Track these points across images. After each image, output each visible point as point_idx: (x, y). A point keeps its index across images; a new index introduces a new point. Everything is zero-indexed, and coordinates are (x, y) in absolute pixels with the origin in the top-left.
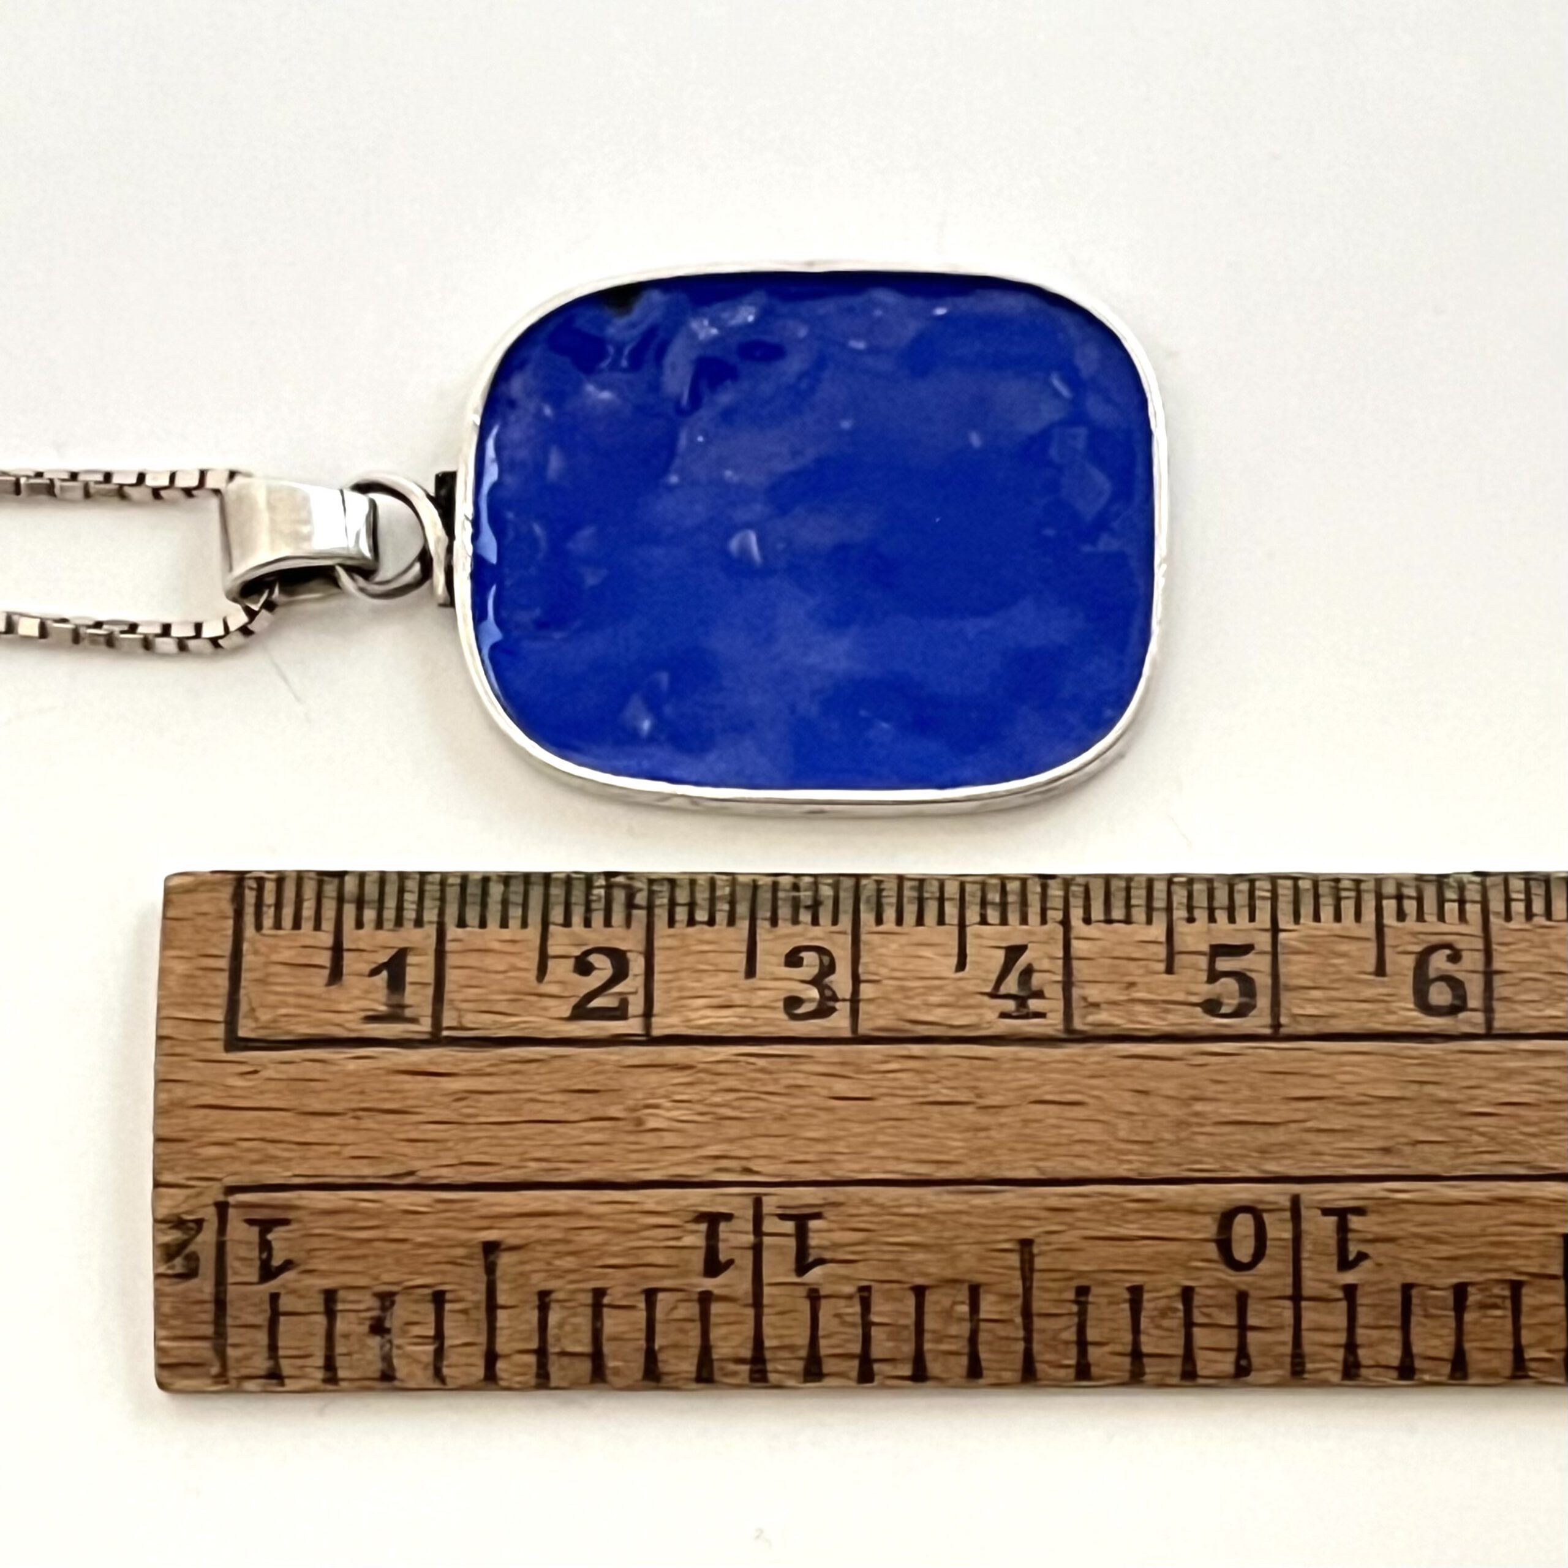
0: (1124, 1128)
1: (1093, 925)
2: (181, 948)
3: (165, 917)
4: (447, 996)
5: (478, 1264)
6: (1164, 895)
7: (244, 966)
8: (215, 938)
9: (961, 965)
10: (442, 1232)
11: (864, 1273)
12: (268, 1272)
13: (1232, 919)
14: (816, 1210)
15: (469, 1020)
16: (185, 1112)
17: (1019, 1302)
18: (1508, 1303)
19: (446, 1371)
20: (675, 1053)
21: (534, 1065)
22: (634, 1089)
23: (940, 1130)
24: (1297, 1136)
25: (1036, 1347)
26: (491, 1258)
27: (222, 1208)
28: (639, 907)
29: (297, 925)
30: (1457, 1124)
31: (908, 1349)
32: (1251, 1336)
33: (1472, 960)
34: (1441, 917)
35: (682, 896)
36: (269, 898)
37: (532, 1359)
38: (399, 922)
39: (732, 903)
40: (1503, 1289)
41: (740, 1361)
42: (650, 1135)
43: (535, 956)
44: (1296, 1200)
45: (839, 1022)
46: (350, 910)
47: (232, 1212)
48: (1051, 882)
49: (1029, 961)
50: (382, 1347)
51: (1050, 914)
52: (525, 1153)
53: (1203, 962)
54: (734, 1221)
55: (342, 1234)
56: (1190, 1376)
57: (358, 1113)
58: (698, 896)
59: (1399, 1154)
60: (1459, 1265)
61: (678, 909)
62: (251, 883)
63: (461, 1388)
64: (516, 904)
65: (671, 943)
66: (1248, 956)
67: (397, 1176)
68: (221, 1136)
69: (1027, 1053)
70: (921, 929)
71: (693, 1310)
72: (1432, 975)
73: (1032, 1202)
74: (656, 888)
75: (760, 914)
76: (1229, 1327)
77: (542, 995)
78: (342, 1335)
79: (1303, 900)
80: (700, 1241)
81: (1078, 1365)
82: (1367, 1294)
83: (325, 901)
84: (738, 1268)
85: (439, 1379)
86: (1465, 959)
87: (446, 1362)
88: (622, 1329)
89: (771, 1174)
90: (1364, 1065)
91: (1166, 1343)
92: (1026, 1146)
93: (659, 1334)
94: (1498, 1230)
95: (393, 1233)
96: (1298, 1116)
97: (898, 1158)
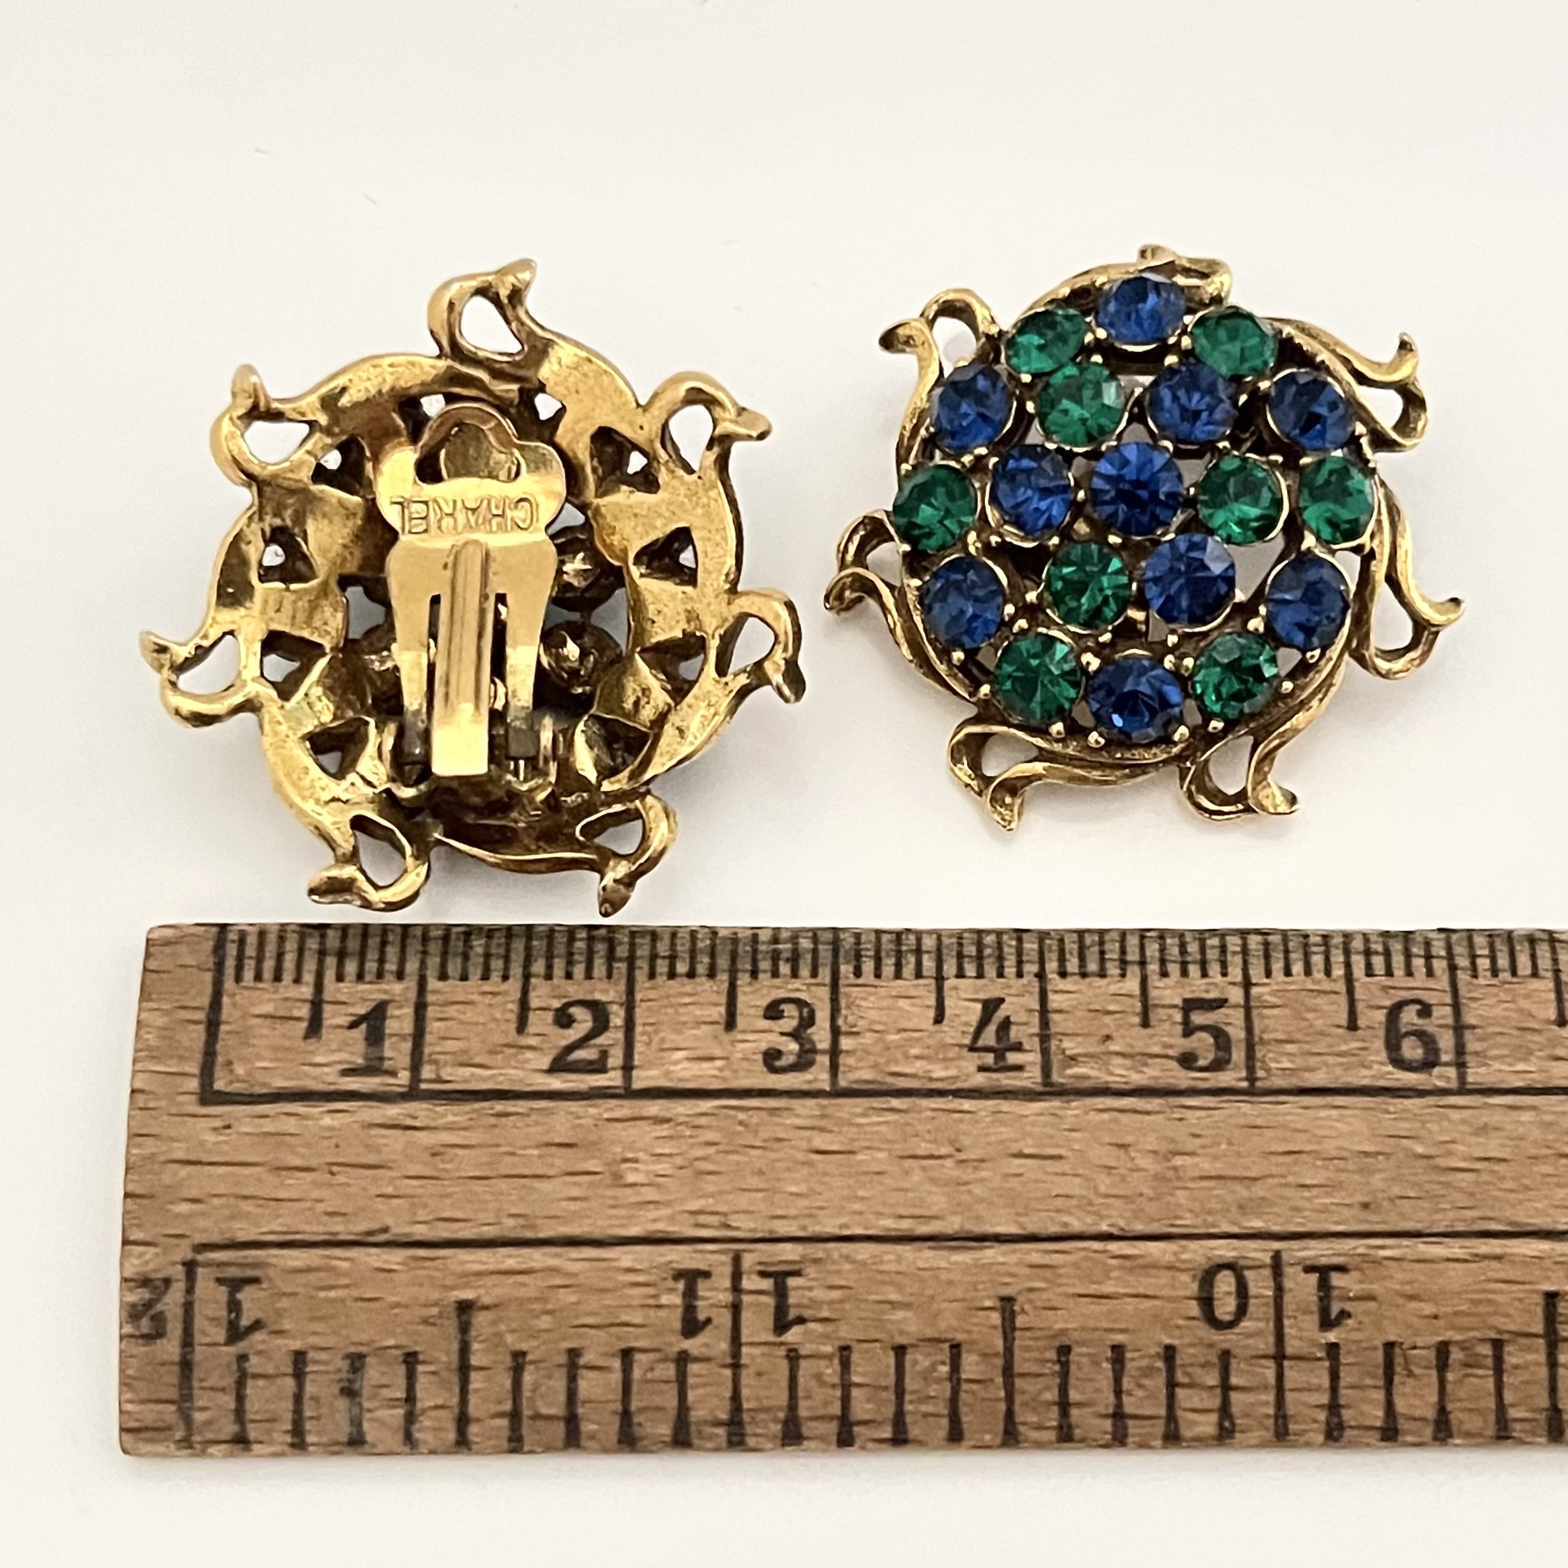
0: (1104, 1183)
1: (1069, 979)
2: (160, 1000)
3: (145, 969)
4: (427, 1050)
5: (453, 1323)
6: (1137, 950)
7: (223, 1018)
8: (194, 990)
10: (415, 1290)
11: (845, 1333)
12: (235, 1333)
13: (1205, 975)
14: (796, 1267)
15: (445, 1074)
16: (158, 1167)
17: (999, 1362)
18: (1490, 1363)
19: (417, 1435)
20: (654, 1108)
21: (512, 1118)
22: (613, 1142)
23: (919, 1183)
24: (1276, 1191)
25: (1017, 1408)
26: (464, 1317)
27: (190, 1266)
28: (620, 960)
29: (277, 978)
30: (1438, 1179)
31: (889, 1411)
32: (1234, 1396)
33: (1443, 1014)
34: (1409, 973)
35: (663, 948)
36: (251, 951)
37: (504, 1422)
38: (380, 975)
39: (713, 955)
40: (1485, 1348)
41: (718, 1423)
42: (629, 1190)
43: (514, 1007)
44: (1277, 1256)
45: (818, 1076)
46: (331, 962)
47: (200, 1271)
48: (1025, 936)
49: (1006, 1014)
50: (351, 1411)
51: (1027, 968)
52: (502, 1209)
53: (1178, 1017)
54: (714, 1278)
55: (314, 1293)
56: (1172, 1438)
57: (331, 1168)
58: (679, 948)
59: (1378, 1210)
60: (1441, 1322)
61: (659, 961)
62: (233, 936)
63: (432, 1452)
64: (498, 956)
65: (652, 994)
66: (1223, 1010)
67: (370, 1233)
68: (194, 1193)
69: (1006, 1106)
70: (899, 982)
71: (669, 1371)
72: (1403, 1030)
73: (1013, 1259)
74: (638, 940)
75: (740, 967)
76: (1212, 1388)
77: (522, 1047)
78: (312, 1398)
79: (1274, 954)
80: (677, 1300)
81: (1060, 1427)
82: (1349, 1352)
83: (307, 953)
84: (716, 1327)
85: (410, 1443)
86: (1435, 1014)
87: (417, 1426)
88: (598, 1390)
89: (750, 1230)
90: (1340, 1119)
91: (1148, 1404)
92: (1007, 1200)
93: (635, 1396)
94: (1477, 1287)
95: (368, 1291)
96: (1276, 1171)
97: (877, 1214)
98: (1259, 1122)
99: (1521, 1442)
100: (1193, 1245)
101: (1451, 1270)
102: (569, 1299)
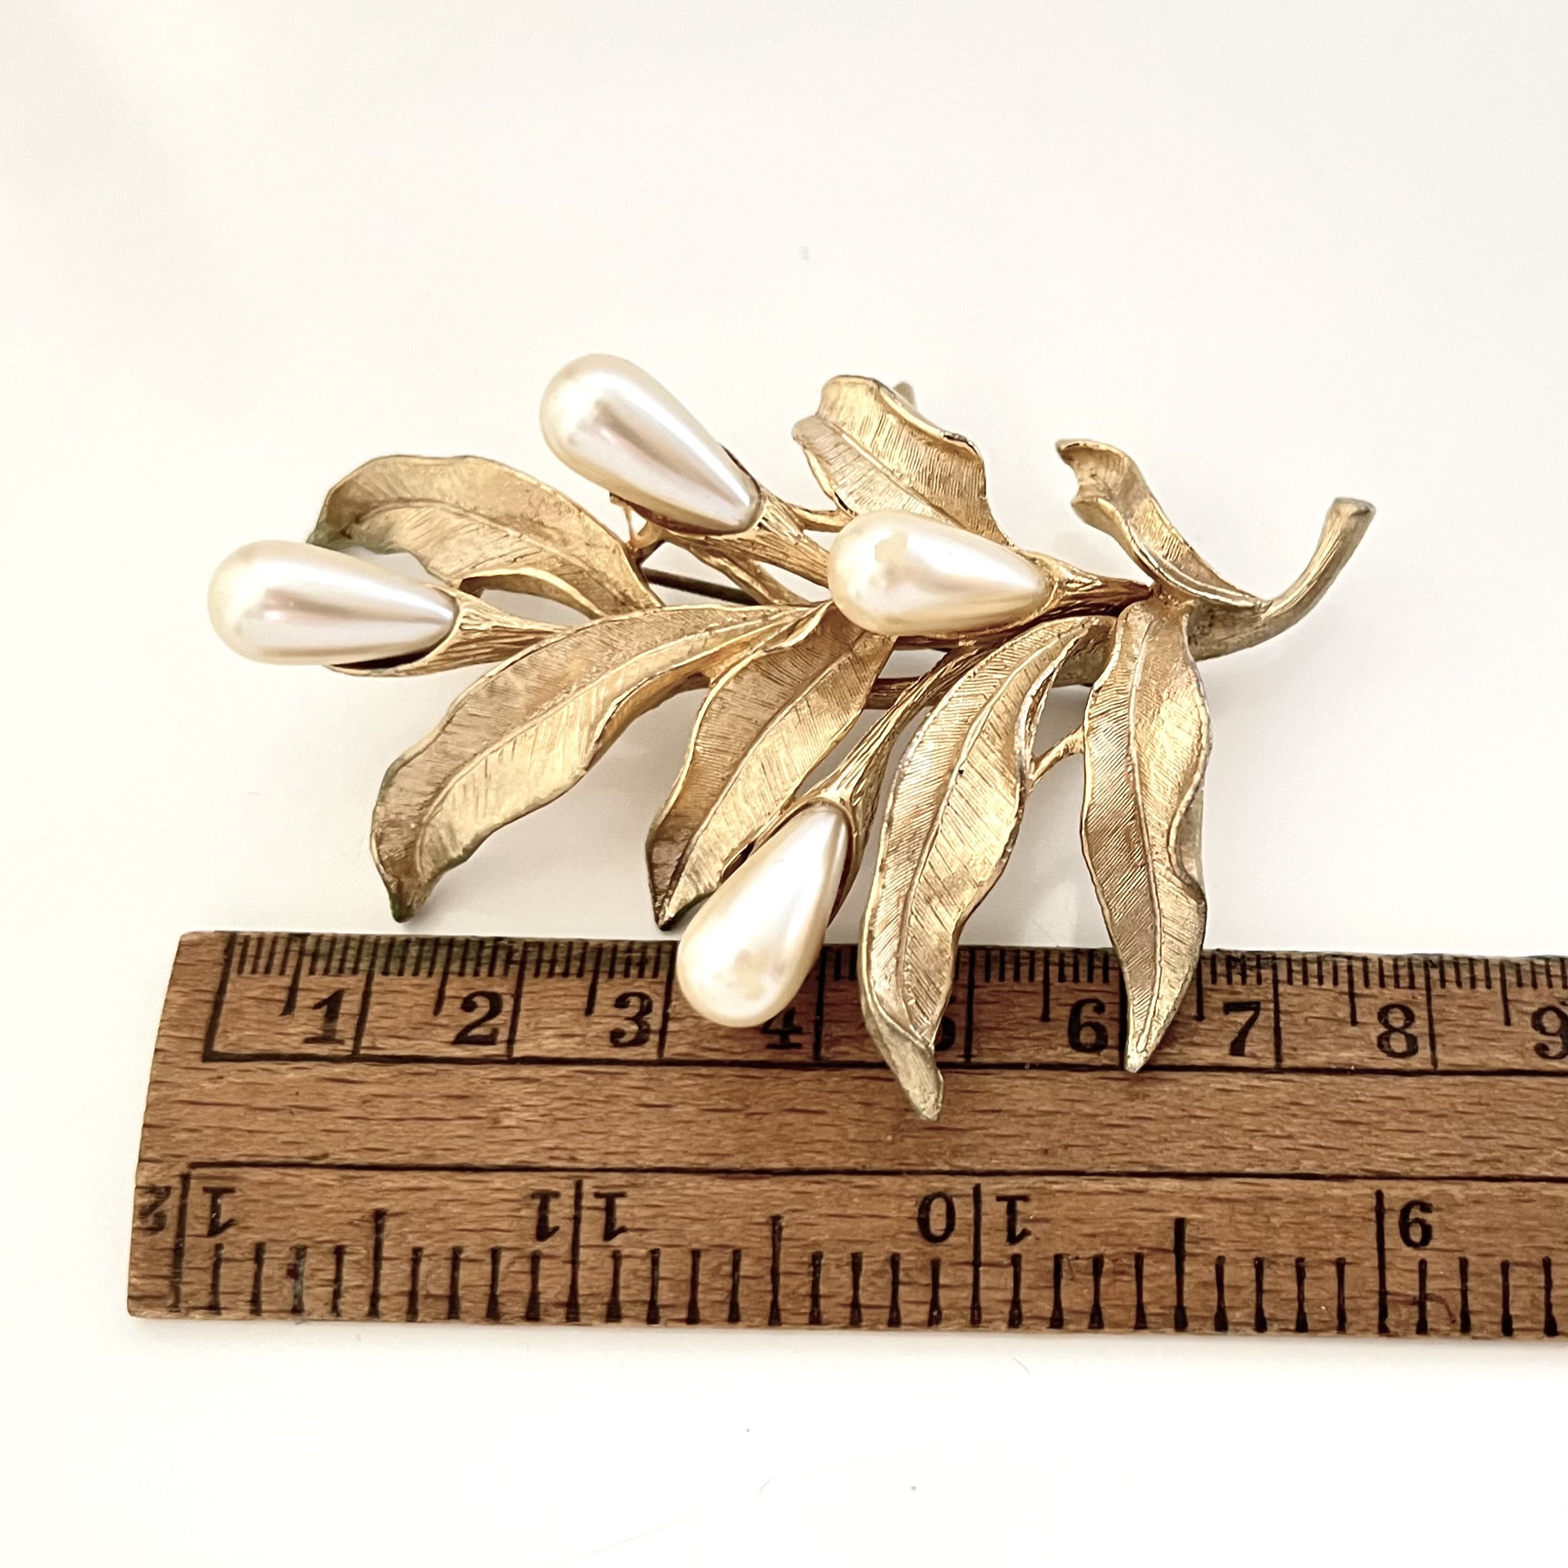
0: (853, 1132)
1: (842, 981)
2: (183, 985)
3: (176, 964)
4: (367, 1025)
5: (371, 1225)
7: (225, 999)
8: (207, 978)
10: (345, 1200)
11: (655, 1241)
12: (215, 1228)
14: (622, 1191)
15: (379, 1043)
16: (168, 1106)
17: (769, 1264)
18: (1133, 1271)
19: (342, 1307)
20: (527, 1071)
21: (424, 1077)
22: (495, 1096)
23: (717, 1130)
24: (979, 1141)
25: (780, 1298)
26: (379, 1222)
27: (185, 1179)
28: (515, 963)
29: (268, 971)
30: (1098, 1132)
31: (686, 1299)
32: (942, 1293)
33: (1111, 1010)
34: (1090, 979)
35: (547, 955)
36: (251, 951)
37: (405, 1299)
38: (341, 970)
39: (583, 960)
40: (1130, 1260)
41: (559, 1305)
42: (504, 1131)
43: (434, 995)
44: (977, 1189)
45: (650, 1050)
46: (307, 961)
47: (192, 1182)
50: (294, 1288)
52: (411, 1143)
54: (563, 1197)
55: (273, 1200)
56: (894, 1322)
57: (293, 1109)
58: (559, 955)
59: (1054, 1155)
60: (1097, 1241)
61: (543, 964)
62: (240, 940)
63: (353, 1319)
64: (426, 958)
65: (535, 988)
67: (315, 1158)
68: (191, 1125)
69: (785, 1074)
71: (526, 1266)
72: (1082, 1022)
73: (780, 1187)
74: (529, 949)
75: (601, 969)
76: (926, 1285)
77: (436, 1025)
78: (267, 1278)
79: (992, 965)
80: (533, 1213)
81: (812, 1313)
82: (1028, 1262)
83: (291, 954)
84: (561, 1234)
85: (336, 1312)
86: (1104, 1012)
87: (342, 1300)
88: (474, 1278)
89: (592, 1163)
90: (1030, 1088)
91: (877, 1297)
92: (781, 1144)
93: (500, 1283)
94: (1125, 1214)
95: (311, 1200)
96: (981, 1124)
97: (685, 1152)
98: (970, 1088)
99: (1154, 1331)
100: (916, 1180)
101: (1105, 1200)
102: (456, 1209)
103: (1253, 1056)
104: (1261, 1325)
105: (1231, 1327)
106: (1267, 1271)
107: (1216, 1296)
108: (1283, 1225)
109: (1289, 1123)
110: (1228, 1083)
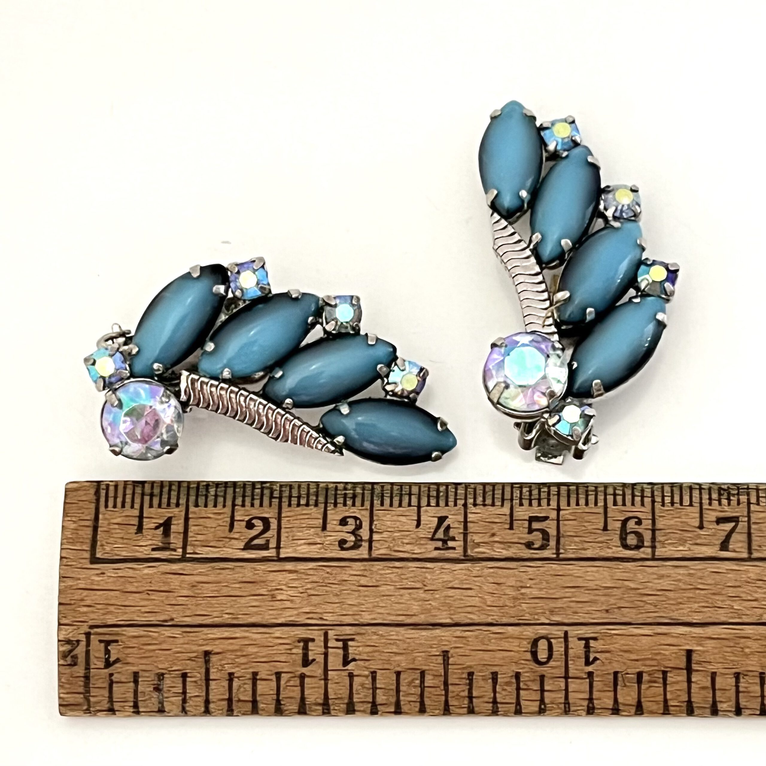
0: (489, 599)
1: (477, 507)
2: (71, 516)
3: (65, 503)
4: (189, 539)
5: (202, 660)
6: (510, 493)
7: (100, 525)
8: (86, 512)
9: (418, 525)
10: (185, 646)
11: (374, 666)
12: (108, 664)
13: (539, 505)
14: (351, 637)
15: (198, 550)
16: (73, 591)
17: (442, 679)
18: (661, 680)
19: (187, 709)
20: (289, 566)
21: (227, 570)
22: (272, 581)
23: (408, 600)
24: (567, 604)
25: (450, 699)
26: (207, 658)
27: (88, 635)
28: (275, 498)
29: (123, 506)
30: (640, 599)
31: (393, 700)
32: (546, 694)
33: (646, 524)
34: (633, 504)
35: (295, 493)
36: (111, 493)
37: (225, 703)
38: (169, 505)
39: (317, 496)
40: (659, 674)
41: (318, 704)
42: (277, 602)
43: (228, 520)
44: (566, 633)
45: (363, 552)
46: (147, 498)
47: (92, 637)
48: (459, 487)
49: (449, 523)
50: (159, 698)
51: (459, 502)
52: (223, 611)
53: (526, 524)
54: (316, 641)
55: (141, 647)
56: (518, 712)
57: (149, 592)
58: (302, 493)
59: (612, 613)
60: (639, 663)
61: (293, 499)
62: (103, 487)
63: (194, 715)
64: (220, 496)
65: (289, 514)
66: (547, 522)
67: (166, 621)
68: (88, 603)
69: (447, 565)
70: (401, 509)
71: (297, 681)
72: (628, 531)
73: (448, 634)
74: (284, 489)
75: (329, 501)
76: (536, 690)
77: (232, 538)
78: (141, 692)
79: (571, 495)
80: (301, 651)
81: (469, 707)
82: (598, 676)
83: (136, 495)
84: (317, 662)
85: (184, 712)
86: (643, 524)
87: (187, 704)
88: (265, 690)
89: (333, 621)
90: (597, 572)
91: (507, 697)
92: (446, 608)
93: (281, 692)
94: (655, 648)
95: (164, 646)
96: (567, 595)
97: (388, 614)
98: (560, 573)
99: (674, 715)
100: (529, 628)
101: (644, 640)
102: (252, 650)
103: (735, 551)
104: (738, 712)
105: (720, 713)
106: (742, 680)
107: (711, 695)
108: (752, 653)
109: (756, 592)
110: (718, 568)
